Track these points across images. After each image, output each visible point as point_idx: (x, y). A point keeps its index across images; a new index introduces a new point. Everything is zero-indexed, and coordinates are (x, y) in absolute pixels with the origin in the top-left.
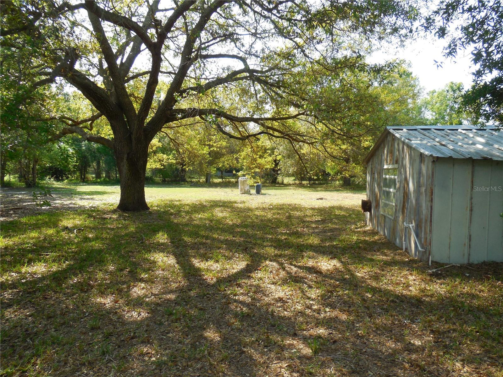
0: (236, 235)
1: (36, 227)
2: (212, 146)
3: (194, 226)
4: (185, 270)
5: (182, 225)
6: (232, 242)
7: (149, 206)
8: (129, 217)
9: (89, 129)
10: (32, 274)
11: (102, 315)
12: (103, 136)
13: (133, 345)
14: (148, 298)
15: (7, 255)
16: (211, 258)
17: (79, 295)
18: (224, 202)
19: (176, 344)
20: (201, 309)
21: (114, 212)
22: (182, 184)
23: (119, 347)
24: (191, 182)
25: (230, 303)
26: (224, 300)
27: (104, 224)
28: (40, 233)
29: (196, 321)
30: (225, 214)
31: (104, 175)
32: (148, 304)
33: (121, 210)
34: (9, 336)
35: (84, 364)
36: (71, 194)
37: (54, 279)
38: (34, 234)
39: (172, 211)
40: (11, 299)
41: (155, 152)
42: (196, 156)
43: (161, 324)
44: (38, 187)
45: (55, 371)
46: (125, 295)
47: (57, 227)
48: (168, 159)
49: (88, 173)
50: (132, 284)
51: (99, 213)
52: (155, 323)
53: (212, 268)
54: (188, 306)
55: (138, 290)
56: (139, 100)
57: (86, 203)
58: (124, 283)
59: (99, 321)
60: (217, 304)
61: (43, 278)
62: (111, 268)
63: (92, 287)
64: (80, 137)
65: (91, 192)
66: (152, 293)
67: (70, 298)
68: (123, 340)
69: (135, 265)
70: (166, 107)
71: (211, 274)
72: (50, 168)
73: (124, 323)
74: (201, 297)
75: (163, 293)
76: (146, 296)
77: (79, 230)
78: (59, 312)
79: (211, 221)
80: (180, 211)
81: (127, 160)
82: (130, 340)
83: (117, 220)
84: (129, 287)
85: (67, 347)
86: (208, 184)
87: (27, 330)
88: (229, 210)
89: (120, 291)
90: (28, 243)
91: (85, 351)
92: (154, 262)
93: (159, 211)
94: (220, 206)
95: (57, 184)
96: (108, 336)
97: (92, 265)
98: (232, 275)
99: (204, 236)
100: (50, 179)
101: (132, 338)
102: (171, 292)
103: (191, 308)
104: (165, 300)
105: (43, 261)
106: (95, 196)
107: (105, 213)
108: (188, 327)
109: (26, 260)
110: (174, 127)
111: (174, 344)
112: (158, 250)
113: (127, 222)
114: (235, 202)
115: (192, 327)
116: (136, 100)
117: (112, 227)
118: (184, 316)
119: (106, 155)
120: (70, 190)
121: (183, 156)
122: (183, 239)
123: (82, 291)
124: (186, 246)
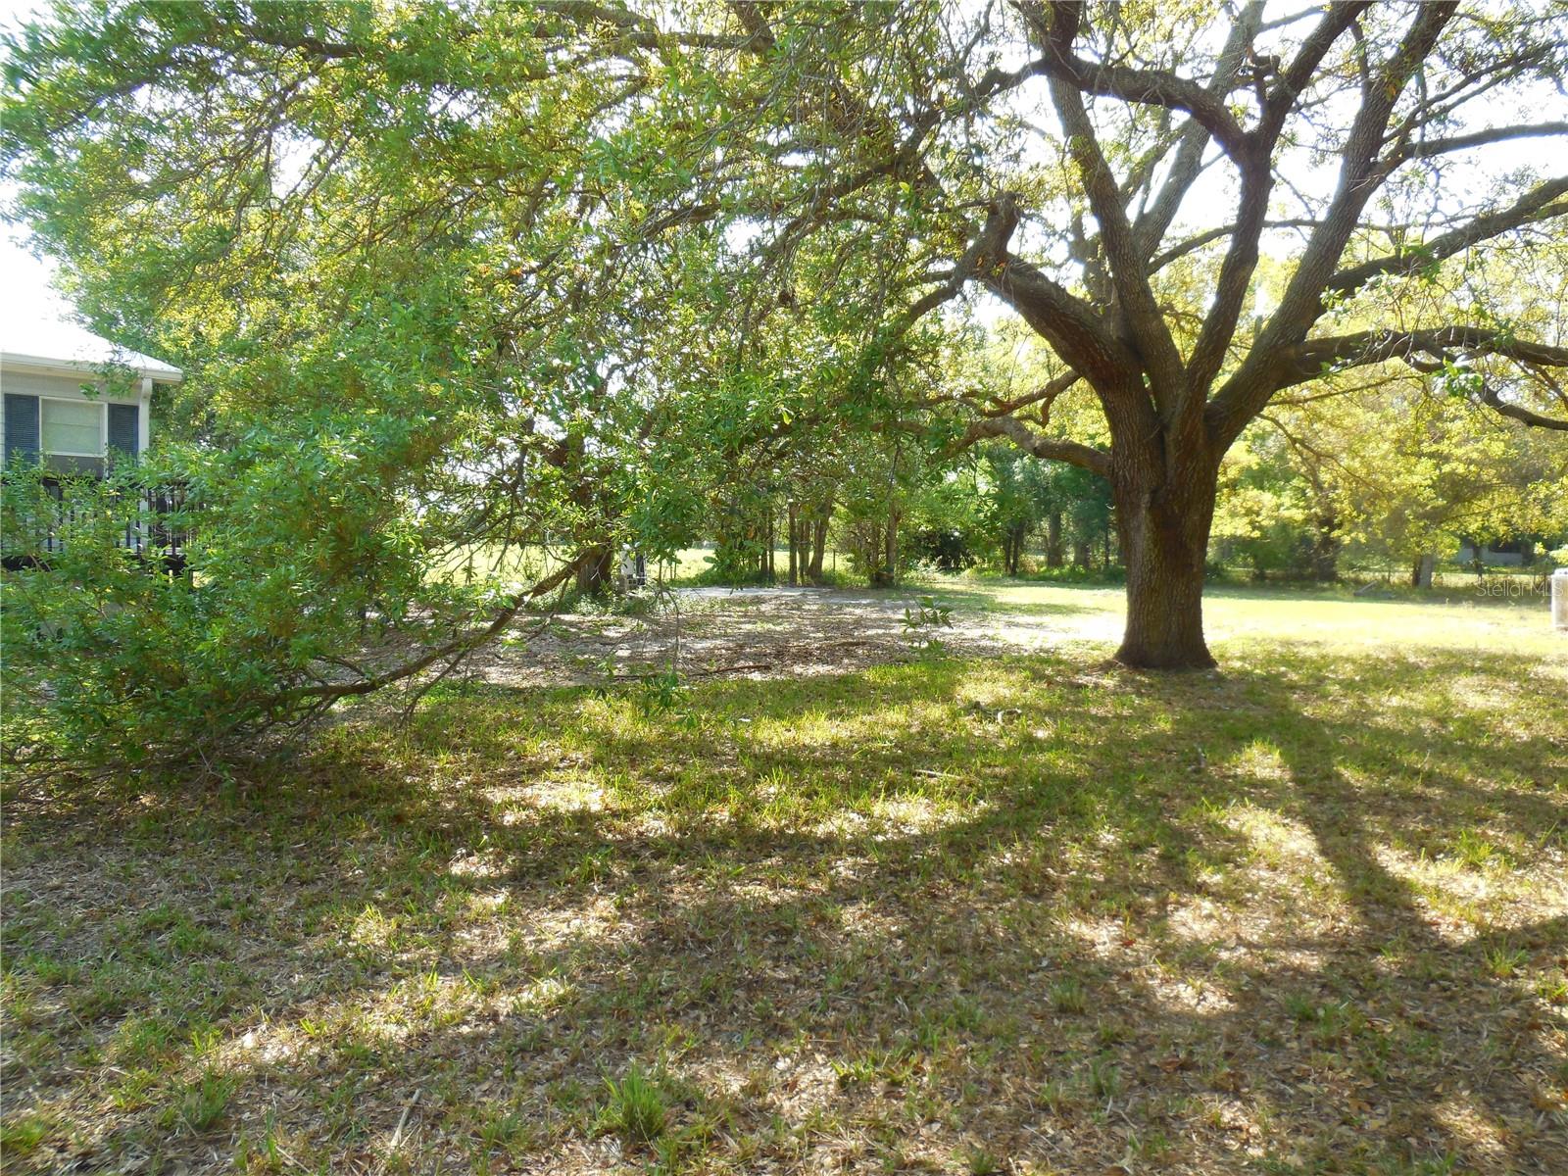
0: (1546, 780)
1: (900, 696)
2: (1447, 459)
3: (1378, 733)
4: (1351, 879)
5: (1332, 727)
6: (1533, 802)
7: (1214, 654)
8: (1151, 685)
9: (1038, 423)
10: (899, 823)
11: (1087, 975)
12: (1076, 440)
13: (1186, 1092)
14: (1227, 949)
15: (837, 763)
16: (1451, 853)
17: (1020, 903)
18: (1493, 658)
19: (1334, 1124)
20: (1420, 1025)
21: (1106, 667)
22: (1324, 590)
23: (1143, 1083)
24: (1357, 582)
25: (1539, 1028)
26: (1512, 1012)
27: (1077, 703)
28: (910, 714)
29: (1404, 1063)
30: (1495, 701)
31: (1071, 557)
32: (1227, 971)
33: (1128, 664)
34: (856, 979)
35: (1045, 1108)
36: (983, 609)
37: (951, 845)
38: (896, 715)
39: (1295, 677)
40: (853, 881)
41: (1233, 486)
42: (1379, 494)
43: (1275, 1044)
44: (897, 588)
45: (970, 1104)
46: (1153, 929)
47: (951, 699)
48: (1279, 507)
49: (1025, 550)
50: (1173, 896)
51: (1062, 667)
52: (1255, 1036)
53: (1455, 889)
54: (1371, 1004)
55: (1193, 921)
56: (1188, 322)
57: (1024, 638)
58: (1147, 889)
59: (1080, 991)
60: (1484, 1019)
61: (923, 840)
62: (1107, 837)
63: (1055, 886)
64: (1013, 446)
65: (1036, 605)
66: (1239, 938)
67: (995, 907)
68: (1154, 1067)
69: (1182, 840)
70: (1283, 335)
71: (1453, 911)
72: (930, 536)
73: (1152, 1014)
74: (1419, 982)
75: (1277, 945)
76: (1220, 944)
77: (1011, 713)
78: (968, 941)
79: (1443, 721)
80: (1321, 680)
81: (1150, 509)
82: (1176, 1070)
83: (1115, 693)
84: (1162, 904)
85: (996, 1044)
86: (1423, 589)
87: (894, 974)
88: (1513, 685)
89: (1137, 913)
90: (884, 739)
91: (1047, 1071)
92: (1240, 839)
93: (1248, 673)
94: (1474, 671)
95: (945, 582)
96: (1109, 1042)
97: (1051, 820)
98: (1543, 926)
99: (1417, 772)
100: (926, 565)
101: (1183, 1067)
102: (1304, 944)
103: (1381, 1013)
104: (1285, 968)
105: (921, 791)
106: (1046, 619)
107: (1078, 671)
108: (1373, 1076)
109: (882, 784)
110: (1306, 401)
111: (1325, 1121)
112: (1252, 800)
113: (1146, 702)
114: (1538, 660)
115: (1389, 1078)
116: (1178, 323)
117: (1101, 712)
118: (1357, 1035)
119: (1077, 497)
120: (980, 598)
121: (1331, 495)
122: (1339, 776)
123: (1028, 891)
124: (1348, 796)
